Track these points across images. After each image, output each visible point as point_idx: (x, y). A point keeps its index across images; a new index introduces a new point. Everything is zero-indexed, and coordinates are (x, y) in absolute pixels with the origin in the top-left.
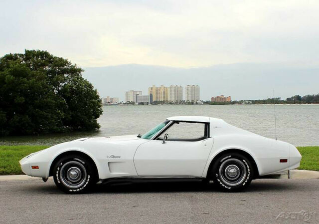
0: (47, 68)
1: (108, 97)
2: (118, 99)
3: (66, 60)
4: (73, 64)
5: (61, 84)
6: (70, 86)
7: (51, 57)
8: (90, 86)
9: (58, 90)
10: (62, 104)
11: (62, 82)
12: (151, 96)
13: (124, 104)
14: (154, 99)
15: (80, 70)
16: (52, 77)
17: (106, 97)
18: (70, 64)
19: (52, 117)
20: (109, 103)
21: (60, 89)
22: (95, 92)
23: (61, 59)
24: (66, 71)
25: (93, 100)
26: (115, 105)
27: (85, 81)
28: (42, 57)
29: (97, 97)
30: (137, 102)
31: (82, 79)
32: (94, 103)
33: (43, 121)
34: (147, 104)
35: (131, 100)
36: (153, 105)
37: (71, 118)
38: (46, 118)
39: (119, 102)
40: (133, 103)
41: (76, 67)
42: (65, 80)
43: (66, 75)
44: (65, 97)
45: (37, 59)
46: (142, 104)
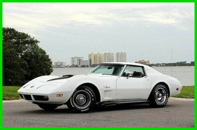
0: (14, 40)
1: (58, 61)
2: (66, 63)
3: (27, 35)
4: (32, 37)
5: (23, 51)
6: (30, 53)
7: (17, 32)
8: (44, 52)
9: (21, 55)
10: (24, 65)
11: (24, 50)
12: (90, 60)
13: (70, 67)
14: (93, 63)
15: (37, 42)
16: (17, 46)
17: (57, 62)
18: (29, 37)
19: (17, 74)
20: (59, 66)
21: (23, 54)
22: (48, 56)
23: (24, 34)
24: (27, 42)
25: (46, 62)
26: (64, 67)
27: (41, 49)
28: (10, 32)
29: (49, 60)
30: (80, 65)
31: (38, 47)
32: (46, 64)
33: (11, 76)
34: (88, 67)
35: (76, 63)
36: (92, 67)
37: (31, 75)
38: (13, 74)
39: (67, 65)
40: (77, 66)
41: (34, 40)
42: (26, 48)
43: (27, 45)
44: (26, 60)
45: (7, 34)
46: (83, 66)
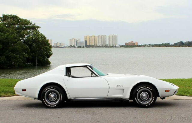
0: (17, 26)
1: (58, 43)
2: (64, 44)
3: (29, 21)
4: (33, 23)
6: (32, 38)
7: (20, 19)
8: (44, 37)
9: (24, 40)
10: (26, 49)
11: (26, 35)
12: (86, 41)
13: (68, 47)
14: (88, 44)
15: (38, 27)
16: (20, 32)
17: (57, 43)
18: (31, 23)
19: (20, 57)
20: (58, 46)
21: (25, 39)
22: (48, 41)
23: (26, 21)
24: (29, 28)
25: (46, 46)
27: (41, 34)
28: (14, 19)
29: (49, 44)
30: (76, 45)
31: (39, 33)
32: (46, 48)
33: (14, 60)
34: (83, 47)
35: (73, 44)
36: (87, 47)
37: (32, 58)
38: (16, 58)
39: (65, 46)
40: (74, 47)
41: (35, 25)
42: (28, 33)
43: (28, 30)
44: (28, 44)
45: (10, 20)
46: (80, 47)
